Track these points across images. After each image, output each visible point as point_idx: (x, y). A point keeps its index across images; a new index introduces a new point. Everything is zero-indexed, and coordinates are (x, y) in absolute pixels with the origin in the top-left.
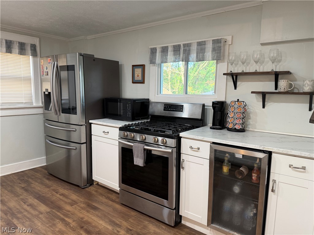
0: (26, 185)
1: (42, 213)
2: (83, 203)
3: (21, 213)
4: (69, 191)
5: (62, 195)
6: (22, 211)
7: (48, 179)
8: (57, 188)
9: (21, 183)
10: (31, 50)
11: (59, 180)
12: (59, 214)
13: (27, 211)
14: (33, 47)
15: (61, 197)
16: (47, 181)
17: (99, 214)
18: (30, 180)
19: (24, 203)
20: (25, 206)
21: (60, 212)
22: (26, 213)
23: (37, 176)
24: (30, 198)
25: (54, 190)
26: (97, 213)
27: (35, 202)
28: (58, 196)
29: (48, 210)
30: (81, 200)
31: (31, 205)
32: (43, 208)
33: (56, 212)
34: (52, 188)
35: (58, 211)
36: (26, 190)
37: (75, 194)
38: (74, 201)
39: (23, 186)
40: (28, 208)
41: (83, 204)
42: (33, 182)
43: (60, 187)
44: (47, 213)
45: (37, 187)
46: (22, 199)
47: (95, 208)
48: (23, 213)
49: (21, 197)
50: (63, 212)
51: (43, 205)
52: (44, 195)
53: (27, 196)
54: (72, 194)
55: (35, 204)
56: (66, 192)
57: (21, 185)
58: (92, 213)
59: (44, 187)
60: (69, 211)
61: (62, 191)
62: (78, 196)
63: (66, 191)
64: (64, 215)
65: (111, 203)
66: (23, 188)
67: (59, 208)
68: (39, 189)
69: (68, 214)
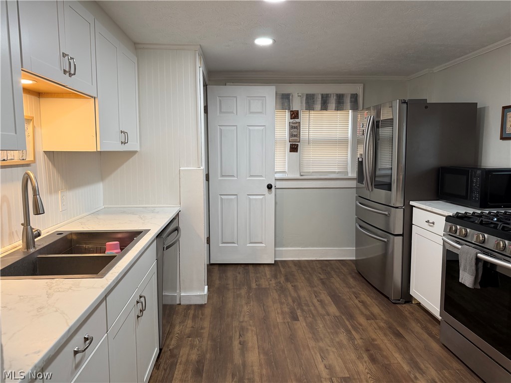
0: (326, 277)
1: (328, 315)
2: (384, 321)
3: (308, 305)
4: (373, 300)
5: (362, 302)
6: (310, 304)
7: (353, 277)
8: (360, 292)
9: (321, 273)
10: (351, 102)
11: (367, 282)
12: (347, 323)
13: (314, 306)
14: (354, 98)
15: (359, 305)
16: (352, 280)
17: (400, 344)
18: (333, 273)
19: (316, 296)
20: (315, 301)
21: (349, 322)
22: (312, 308)
23: (342, 271)
24: (324, 293)
25: (354, 293)
26: (397, 341)
27: (327, 299)
28: (356, 301)
29: (338, 314)
30: (384, 317)
31: (321, 301)
32: (333, 309)
33: (345, 320)
34: (353, 290)
35: (348, 320)
36: (323, 283)
37: (378, 307)
38: (374, 316)
39: (322, 277)
40: (317, 304)
41: (384, 323)
42: (335, 276)
43: (363, 291)
44: (335, 317)
45: (337, 282)
46: (315, 292)
47: (398, 335)
48: (309, 306)
49: (315, 289)
50: (353, 322)
51: (334, 306)
52: (340, 295)
53: (321, 290)
54: (375, 306)
55: (326, 302)
56: (368, 300)
57: (320, 275)
58: (391, 338)
59: (345, 285)
60: (361, 325)
61: (364, 297)
62: (382, 311)
63: (369, 298)
64: (352, 326)
65: (426, 336)
66: (321, 279)
67: (351, 317)
68: (338, 286)
69: (358, 328)
